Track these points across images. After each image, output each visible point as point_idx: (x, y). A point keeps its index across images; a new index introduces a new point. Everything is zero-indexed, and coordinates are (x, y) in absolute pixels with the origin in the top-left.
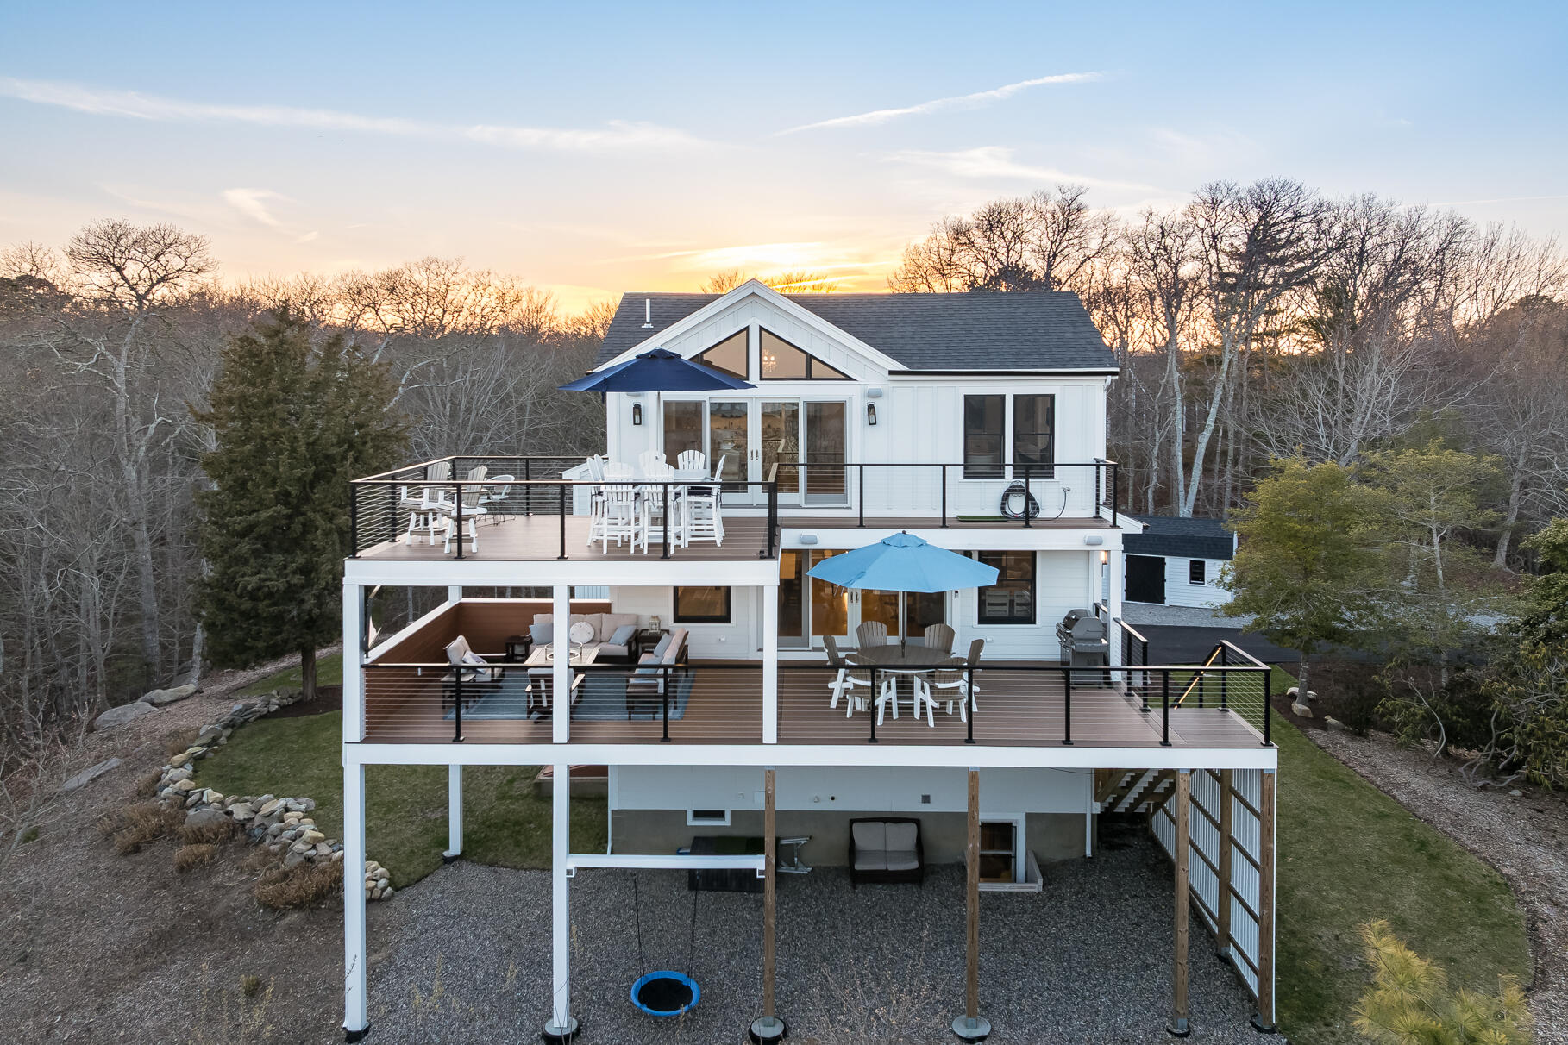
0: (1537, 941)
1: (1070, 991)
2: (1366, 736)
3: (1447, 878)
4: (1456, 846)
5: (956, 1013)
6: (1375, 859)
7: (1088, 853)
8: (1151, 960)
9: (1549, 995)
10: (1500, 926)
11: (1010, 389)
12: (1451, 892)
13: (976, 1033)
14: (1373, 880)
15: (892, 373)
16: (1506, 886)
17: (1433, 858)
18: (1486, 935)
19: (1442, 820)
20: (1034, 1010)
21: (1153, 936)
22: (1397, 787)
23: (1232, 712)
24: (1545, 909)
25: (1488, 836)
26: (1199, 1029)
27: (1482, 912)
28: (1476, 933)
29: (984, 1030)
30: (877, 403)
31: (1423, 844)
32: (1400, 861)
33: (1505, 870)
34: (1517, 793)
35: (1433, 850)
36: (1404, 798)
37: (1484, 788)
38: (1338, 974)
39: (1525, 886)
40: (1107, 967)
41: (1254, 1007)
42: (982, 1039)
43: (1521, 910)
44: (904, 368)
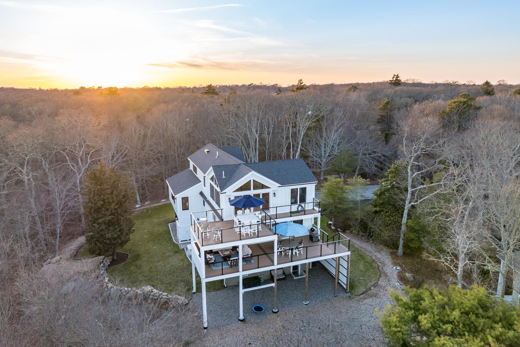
0: (379, 270)
1: (318, 293)
2: (345, 232)
3: (366, 261)
4: (366, 255)
5: (303, 301)
6: (355, 260)
7: (311, 268)
8: (328, 285)
9: (382, 278)
10: (374, 268)
11: (299, 187)
12: (367, 264)
13: (307, 303)
14: (356, 264)
15: (279, 187)
16: (374, 261)
17: (363, 258)
18: (372, 270)
19: (363, 250)
20: (314, 297)
21: (326, 281)
22: (354, 244)
23: (340, 244)
24: (379, 264)
25: (370, 252)
26: (338, 295)
27: (372, 266)
28: (371, 270)
29: (308, 302)
30: (275, 192)
31: (361, 255)
32: (359, 260)
33: (373, 258)
34: (371, 241)
35: (363, 256)
36: (356, 246)
37: (367, 241)
38: (354, 282)
39: (376, 261)
40: (321, 288)
41: (345, 290)
42: (308, 304)
43: (376, 265)
44: (281, 186)
